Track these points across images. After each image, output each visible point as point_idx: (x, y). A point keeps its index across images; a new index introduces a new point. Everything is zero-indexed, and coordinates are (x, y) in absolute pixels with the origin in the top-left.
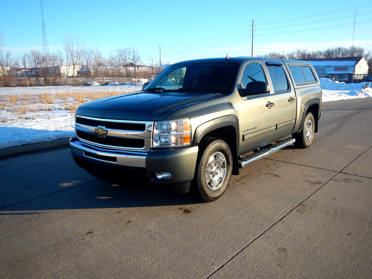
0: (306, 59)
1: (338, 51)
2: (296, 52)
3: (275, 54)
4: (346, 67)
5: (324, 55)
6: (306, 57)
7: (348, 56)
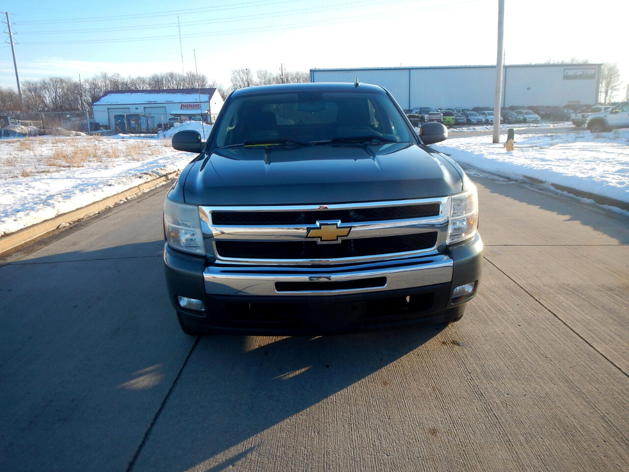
0: (120, 89)
1: (170, 78)
2: (100, 78)
3: (62, 81)
4: (196, 103)
5: (150, 85)
6: (120, 86)
7: (187, 86)
